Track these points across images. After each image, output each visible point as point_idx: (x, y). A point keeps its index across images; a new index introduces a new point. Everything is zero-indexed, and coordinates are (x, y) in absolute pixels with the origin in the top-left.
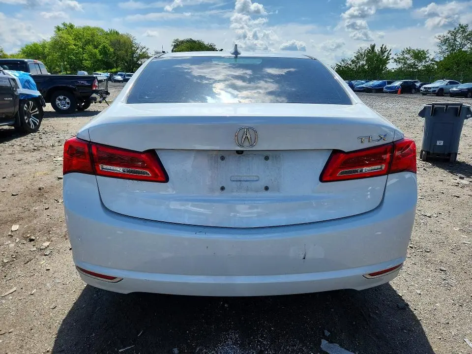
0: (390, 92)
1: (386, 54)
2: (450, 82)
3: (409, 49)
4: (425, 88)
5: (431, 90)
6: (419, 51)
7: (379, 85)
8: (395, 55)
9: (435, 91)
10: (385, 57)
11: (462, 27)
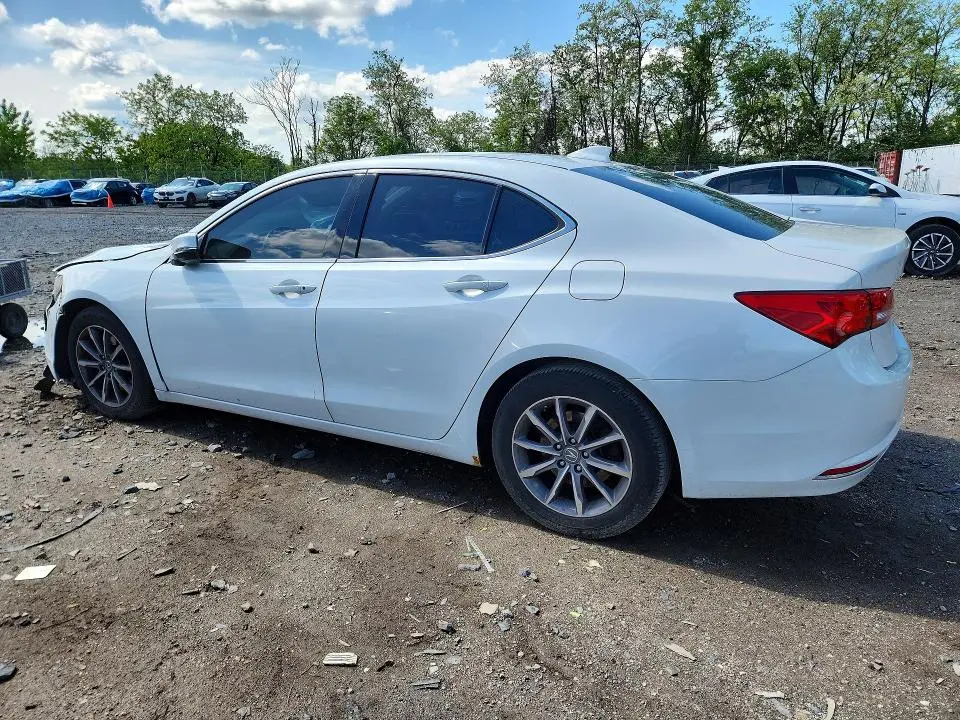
0: (89, 205)
1: (19, 121)
2: (200, 182)
3: (73, 113)
4: (162, 194)
5: (175, 197)
6: (97, 120)
7: (58, 190)
8: (48, 124)
9: (182, 199)
10: (19, 129)
11: (160, 80)
